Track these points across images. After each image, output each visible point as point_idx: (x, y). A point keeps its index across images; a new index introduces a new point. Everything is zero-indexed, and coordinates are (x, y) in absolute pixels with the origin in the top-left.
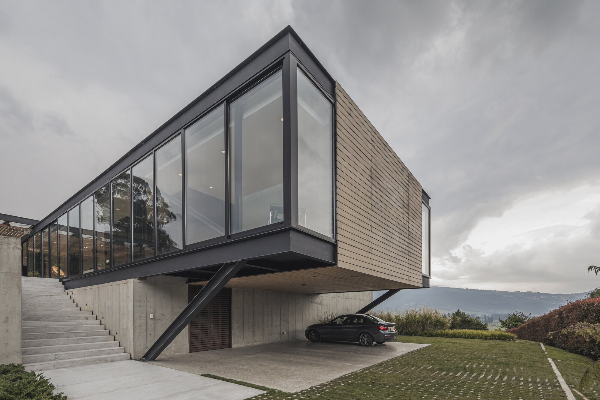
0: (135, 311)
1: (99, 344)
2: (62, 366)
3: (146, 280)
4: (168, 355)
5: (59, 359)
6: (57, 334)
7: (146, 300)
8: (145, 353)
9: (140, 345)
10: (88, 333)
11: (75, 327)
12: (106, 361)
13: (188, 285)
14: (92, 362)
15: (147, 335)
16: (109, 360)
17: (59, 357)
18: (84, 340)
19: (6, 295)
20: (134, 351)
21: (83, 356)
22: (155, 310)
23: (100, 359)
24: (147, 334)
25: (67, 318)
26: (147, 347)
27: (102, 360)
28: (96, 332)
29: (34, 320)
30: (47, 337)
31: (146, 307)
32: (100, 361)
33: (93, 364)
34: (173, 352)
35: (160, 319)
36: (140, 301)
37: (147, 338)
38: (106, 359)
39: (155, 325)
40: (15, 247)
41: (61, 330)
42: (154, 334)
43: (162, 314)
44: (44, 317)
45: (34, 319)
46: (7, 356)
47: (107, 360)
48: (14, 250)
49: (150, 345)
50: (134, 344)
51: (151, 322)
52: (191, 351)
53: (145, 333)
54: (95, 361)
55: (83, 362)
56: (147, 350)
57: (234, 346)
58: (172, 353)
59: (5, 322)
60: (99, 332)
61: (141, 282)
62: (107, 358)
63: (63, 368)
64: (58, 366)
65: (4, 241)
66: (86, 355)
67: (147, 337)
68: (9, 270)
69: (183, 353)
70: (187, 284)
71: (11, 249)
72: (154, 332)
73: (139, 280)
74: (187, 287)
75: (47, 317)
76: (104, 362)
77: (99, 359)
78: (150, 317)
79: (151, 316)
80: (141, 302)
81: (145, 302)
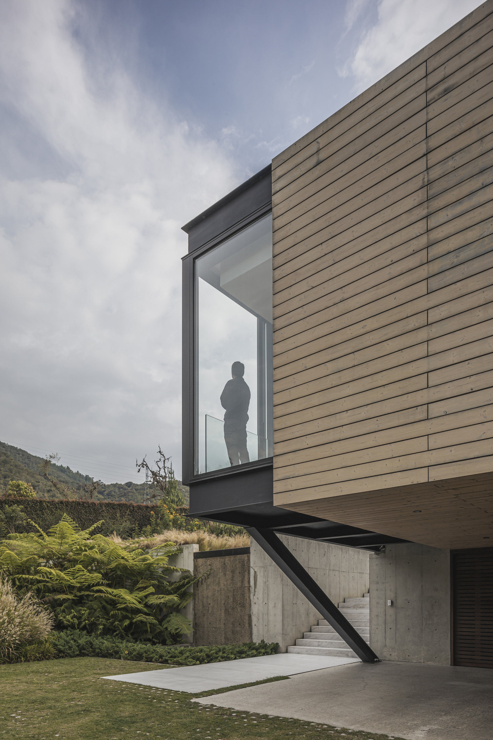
0: (371, 596)
3: (385, 553)
4: (416, 662)
7: (384, 581)
9: (377, 641)
13: (450, 550)
15: (385, 629)
17: (321, 644)
22: (396, 593)
29: (360, 608)
31: (385, 590)
35: (403, 608)
37: (385, 634)
38: (347, 653)
39: (396, 616)
41: (364, 619)
42: (395, 629)
43: (407, 599)
45: (361, 606)
46: (275, 636)
51: (390, 612)
52: (454, 663)
53: (384, 626)
54: (338, 653)
55: (327, 652)
56: (385, 650)
58: (422, 661)
59: (274, 607)
61: (378, 557)
67: (385, 632)
69: (441, 664)
72: (395, 626)
73: (376, 554)
74: (449, 554)
78: (389, 604)
80: (379, 583)
81: (383, 583)
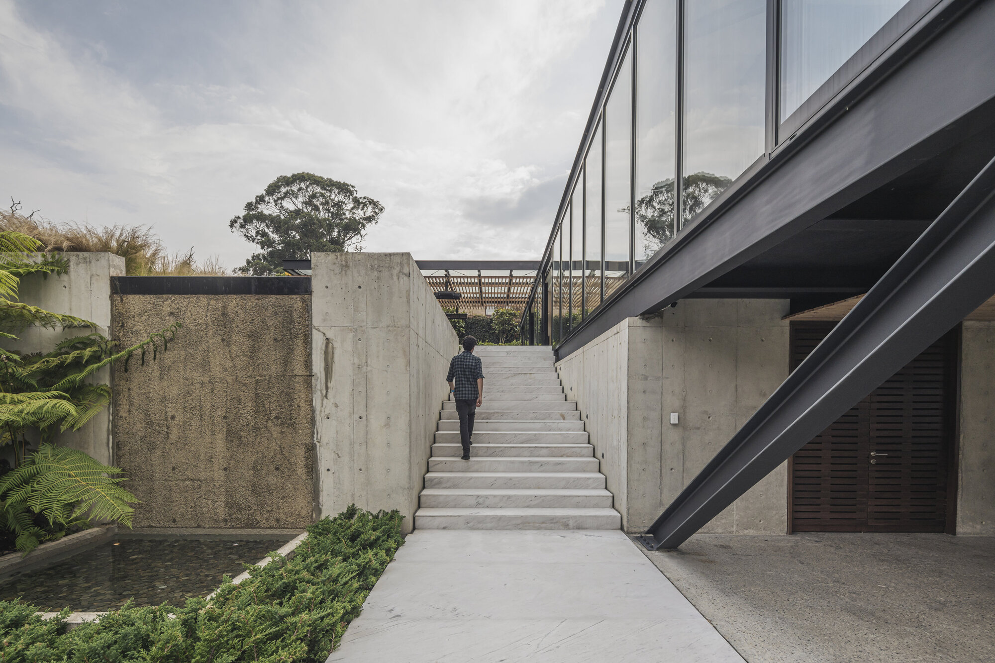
0: (631, 404)
1: (563, 478)
2: (480, 526)
3: (662, 318)
4: (720, 531)
5: (483, 506)
6: (500, 449)
7: (660, 375)
8: (657, 518)
9: (644, 496)
10: (553, 449)
11: (535, 435)
12: (566, 526)
13: (791, 322)
14: (537, 525)
15: (661, 471)
16: (571, 523)
17: (484, 501)
18: (541, 465)
19: (386, 371)
20: (629, 510)
21: (526, 505)
22: (684, 400)
23: (553, 519)
24: (661, 466)
25: (532, 415)
26: (661, 504)
27: (557, 522)
28: (568, 447)
30: (485, 452)
31: (662, 393)
32: (552, 525)
33: (539, 529)
34: (737, 525)
35: (698, 428)
36: (646, 378)
37: (661, 480)
38: (565, 520)
39: (684, 444)
40: (400, 272)
42: (682, 469)
43: (706, 412)
44: (497, 413)
46: (388, 495)
47: (568, 525)
48: (398, 279)
49: (669, 499)
50: (628, 493)
51: (673, 436)
52: (795, 527)
53: (658, 465)
54: (543, 523)
55: (519, 522)
56: (661, 512)
57: (962, 529)
58: (734, 529)
59: (385, 426)
60: (574, 450)
61: (648, 324)
62: (568, 518)
63: (482, 529)
64: (474, 525)
65: (384, 262)
66: (533, 503)
67: (661, 476)
68: (391, 321)
69: (768, 533)
70: (787, 322)
71: (395, 278)
72: (682, 465)
73: (643, 319)
74: (787, 330)
75: (501, 413)
76: (561, 527)
77: (551, 520)
78: (670, 420)
79: (674, 418)
80: (649, 378)
81: (658, 379)
